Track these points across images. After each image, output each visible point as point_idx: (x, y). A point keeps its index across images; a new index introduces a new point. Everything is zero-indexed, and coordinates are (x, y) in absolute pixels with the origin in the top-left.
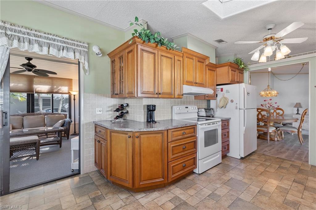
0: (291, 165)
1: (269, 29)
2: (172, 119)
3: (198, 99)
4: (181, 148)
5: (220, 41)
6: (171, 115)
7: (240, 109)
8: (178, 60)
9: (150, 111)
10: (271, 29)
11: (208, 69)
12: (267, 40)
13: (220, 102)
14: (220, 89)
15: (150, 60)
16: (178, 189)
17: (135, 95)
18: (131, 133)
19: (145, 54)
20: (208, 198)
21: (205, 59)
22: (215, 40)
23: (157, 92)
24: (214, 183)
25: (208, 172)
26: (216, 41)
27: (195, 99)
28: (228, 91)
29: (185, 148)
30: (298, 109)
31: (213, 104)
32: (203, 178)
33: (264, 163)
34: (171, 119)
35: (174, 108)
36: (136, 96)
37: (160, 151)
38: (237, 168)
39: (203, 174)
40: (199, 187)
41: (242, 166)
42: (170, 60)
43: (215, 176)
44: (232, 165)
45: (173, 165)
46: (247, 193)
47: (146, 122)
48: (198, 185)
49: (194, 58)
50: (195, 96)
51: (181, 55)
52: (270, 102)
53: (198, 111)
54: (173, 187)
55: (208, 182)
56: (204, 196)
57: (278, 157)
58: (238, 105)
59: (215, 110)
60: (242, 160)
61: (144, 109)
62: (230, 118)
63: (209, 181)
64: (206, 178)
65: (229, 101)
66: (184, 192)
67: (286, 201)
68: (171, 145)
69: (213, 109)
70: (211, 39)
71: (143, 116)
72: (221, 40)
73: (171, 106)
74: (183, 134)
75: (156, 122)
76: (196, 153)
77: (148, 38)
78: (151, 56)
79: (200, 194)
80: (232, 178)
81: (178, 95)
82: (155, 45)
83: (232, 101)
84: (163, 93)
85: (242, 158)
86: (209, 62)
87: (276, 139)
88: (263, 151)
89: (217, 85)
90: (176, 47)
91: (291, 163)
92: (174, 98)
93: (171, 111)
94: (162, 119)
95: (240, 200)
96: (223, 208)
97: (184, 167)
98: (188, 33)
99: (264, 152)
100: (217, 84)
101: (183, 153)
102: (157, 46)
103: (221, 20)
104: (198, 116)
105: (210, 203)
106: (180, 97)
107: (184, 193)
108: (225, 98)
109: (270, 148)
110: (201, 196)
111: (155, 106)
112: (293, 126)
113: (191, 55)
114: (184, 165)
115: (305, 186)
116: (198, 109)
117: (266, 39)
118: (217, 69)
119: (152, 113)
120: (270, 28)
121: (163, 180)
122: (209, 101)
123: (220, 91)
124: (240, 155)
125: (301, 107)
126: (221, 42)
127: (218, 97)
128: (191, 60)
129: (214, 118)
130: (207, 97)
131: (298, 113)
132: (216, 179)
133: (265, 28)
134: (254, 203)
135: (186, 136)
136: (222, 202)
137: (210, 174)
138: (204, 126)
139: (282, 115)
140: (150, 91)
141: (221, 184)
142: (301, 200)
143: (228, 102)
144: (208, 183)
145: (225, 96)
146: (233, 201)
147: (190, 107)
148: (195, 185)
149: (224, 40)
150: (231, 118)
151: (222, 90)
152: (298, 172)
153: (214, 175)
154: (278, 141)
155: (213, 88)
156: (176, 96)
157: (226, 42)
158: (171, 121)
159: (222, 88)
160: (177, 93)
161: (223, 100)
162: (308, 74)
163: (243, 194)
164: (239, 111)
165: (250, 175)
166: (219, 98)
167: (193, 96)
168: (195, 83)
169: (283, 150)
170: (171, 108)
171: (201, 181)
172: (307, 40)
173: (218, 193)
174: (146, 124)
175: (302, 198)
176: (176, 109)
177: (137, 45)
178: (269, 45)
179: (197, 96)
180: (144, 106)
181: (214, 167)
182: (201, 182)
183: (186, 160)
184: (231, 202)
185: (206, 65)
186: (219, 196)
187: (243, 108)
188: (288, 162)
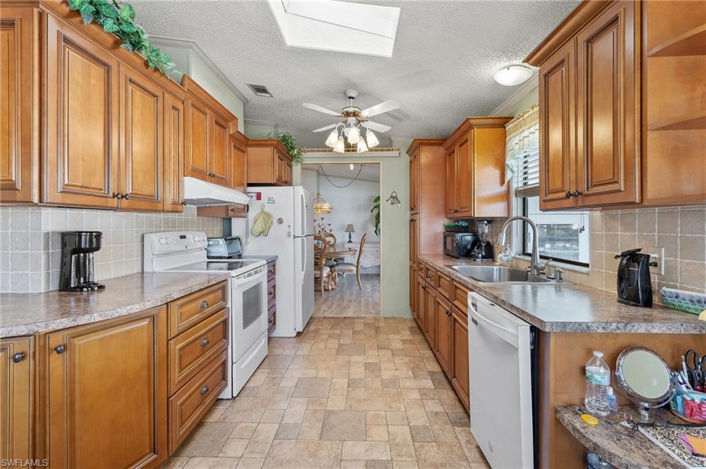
0: (365, 324)
1: (350, 98)
2: (143, 272)
3: (205, 216)
4: (197, 349)
5: (261, 90)
6: (140, 262)
7: (295, 237)
8: (173, 107)
9: (78, 250)
10: (353, 98)
11: (234, 146)
12: (348, 114)
13: (255, 223)
14: (253, 194)
15: (93, 81)
16: (197, 459)
17: (30, 195)
18: (26, 340)
19: (74, 57)
20: (276, 441)
21: (227, 121)
22: (251, 83)
23: (113, 189)
24: (274, 404)
25: (251, 384)
26: (251, 86)
27: (198, 215)
28: (271, 201)
29: (208, 342)
30: (350, 235)
31: (238, 227)
32: (244, 403)
33: (332, 332)
34: (140, 271)
35: (152, 239)
36: (36, 200)
37: (145, 373)
38: (299, 356)
39: (243, 394)
40: (247, 427)
41: (305, 348)
42: (152, 100)
43: (267, 389)
44: (287, 352)
45: (180, 401)
46: (334, 395)
47: (56, 294)
48: (242, 425)
49: (208, 111)
50: (198, 208)
51: (180, 96)
52: (321, 222)
53: (209, 245)
54: (179, 463)
55: (261, 407)
56: (267, 443)
57: (345, 317)
58: (292, 230)
59: (243, 241)
60: (300, 339)
61: (47, 247)
62: (277, 257)
63: (260, 405)
64: (252, 401)
65: (275, 221)
66: (216, 459)
67: (384, 383)
68: (175, 345)
69: (239, 240)
70: (243, 78)
71: (43, 272)
72: (263, 87)
73: (141, 234)
74: (202, 308)
75: (101, 287)
76: (227, 348)
77: (92, 8)
78: (97, 72)
79: (256, 442)
80: (299, 378)
81: (174, 203)
82: (110, 40)
83: (280, 221)
84: (134, 196)
85: (299, 334)
86: (235, 130)
87: (330, 287)
88: (322, 311)
89: (250, 185)
90: (173, 69)
91: (362, 321)
92: (163, 211)
93: (140, 248)
94: (112, 276)
95: (331, 412)
96: (313, 445)
97: (204, 395)
98: (194, 42)
99: (324, 312)
100: (249, 182)
101: (201, 360)
102: (117, 44)
103: (284, 46)
104: (208, 257)
105: (285, 451)
106: (176, 210)
107: (218, 462)
108: (265, 213)
109: (329, 304)
110: (261, 447)
111: (99, 235)
112: (345, 262)
113: (203, 102)
114: (204, 389)
115: (392, 350)
116: (209, 239)
117: (347, 112)
118: (249, 149)
119: (85, 258)
120: (352, 95)
121: (155, 456)
122: (228, 221)
123: (255, 198)
124: (295, 329)
125: (353, 232)
126: (261, 92)
127: (249, 211)
128: (202, 116)
129: (241, 258)
130: (232, 210)
131: (350, 241)
132: (273, 394)
133: (345, 93)
134: (351, 407)
135: (208, 311)
136: (305, 434)
137: (256, 388)
138: (242, 280)
139: (332, 245)
140: (93, 186)
141: (287, 399)
142: (397, 373)
143: (272, 222)
144: (262, 410)
145: (266, 210)
146: (322, 423)
147: (189, 235)
148: (237, 429)
149: (269, 91)
150: (279, 257)
151: (259, 197)
152: (376, 333)
153: (266, 387)
154: (332, 289)
155: (242, 189)
156: (168, 206)
157: (272, 96)
158: (140, 280)
159: (259, 191)
160: (170, 197)
161: (261, 219)
162: (379, 182)
163: (329, 399)
164: (294, 241)
165: (324, 361)
166: (252, 214)
167: (195, 207)
168: (210, 175)
169: (345, 303)
170: (139, 239)
171: (245, 411)
172: (390, 131)
173: (291, 421)
174: (57, 298)
175: (396, 370)
176: (156, 242)
177: (41, 15)
178: (352, 124)
179: (205, 207)
180: (47, 235)
181: (259, 370)
182: (246, 414)
183: (209, 373)
184: (319, 425)
185: (231, 136)
186: (296, 425)
187: (301, 235)
188: (360, 321)
